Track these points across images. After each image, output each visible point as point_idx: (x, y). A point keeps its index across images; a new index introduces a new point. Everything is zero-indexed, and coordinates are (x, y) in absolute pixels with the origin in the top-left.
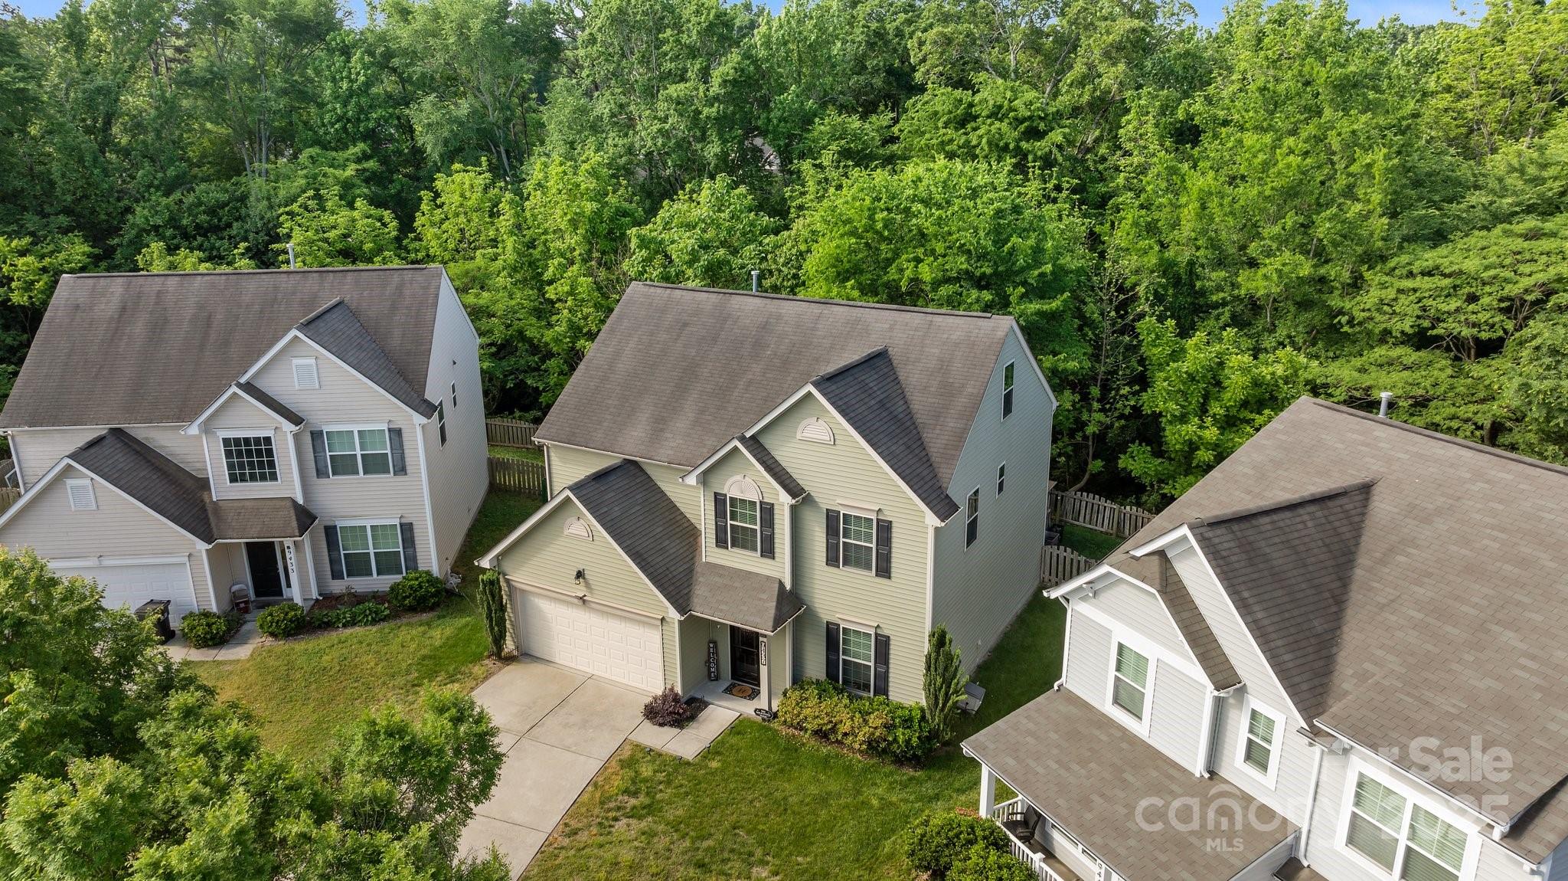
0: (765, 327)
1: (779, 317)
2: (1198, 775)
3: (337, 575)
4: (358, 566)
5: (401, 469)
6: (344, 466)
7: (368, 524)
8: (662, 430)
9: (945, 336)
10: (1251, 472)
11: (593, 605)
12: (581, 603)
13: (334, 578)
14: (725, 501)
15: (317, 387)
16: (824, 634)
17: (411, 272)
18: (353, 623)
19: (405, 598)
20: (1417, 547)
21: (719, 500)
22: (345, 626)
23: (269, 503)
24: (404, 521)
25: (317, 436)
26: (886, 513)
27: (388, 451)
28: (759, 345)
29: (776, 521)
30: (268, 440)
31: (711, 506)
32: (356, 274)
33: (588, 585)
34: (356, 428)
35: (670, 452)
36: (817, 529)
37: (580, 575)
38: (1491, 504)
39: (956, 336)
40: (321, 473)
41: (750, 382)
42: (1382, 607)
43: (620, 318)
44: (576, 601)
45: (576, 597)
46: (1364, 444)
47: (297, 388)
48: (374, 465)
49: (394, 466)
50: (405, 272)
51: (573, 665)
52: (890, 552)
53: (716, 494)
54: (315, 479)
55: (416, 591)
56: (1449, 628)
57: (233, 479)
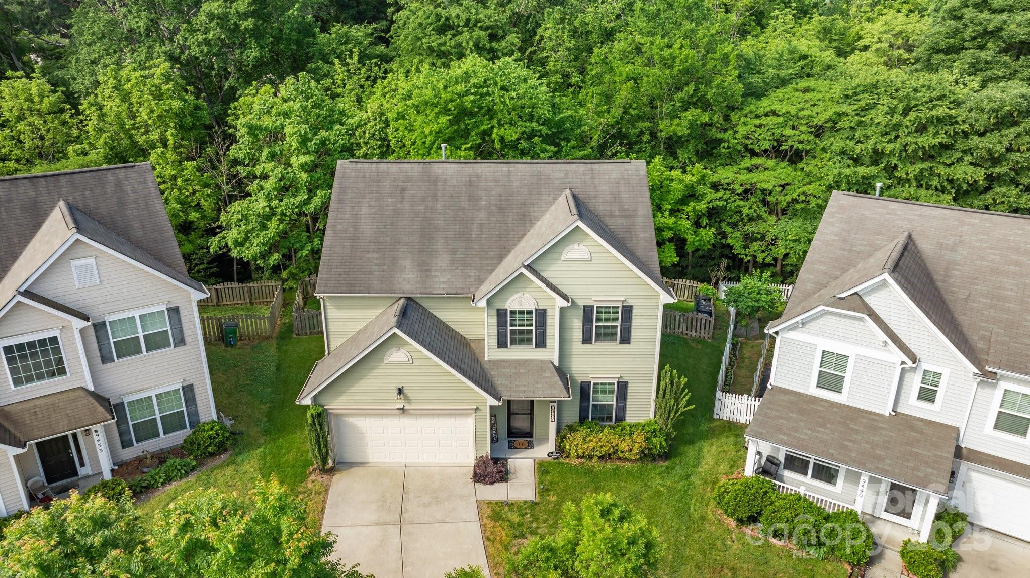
0: (470, 184)
1: (478, 176)
2: (887, 414)
3: (126, 444)
4: (147, 431)
5: (180, 341)
6: (128, 348)
7: (153, 394)
8: (427, 271)
9: (607, 177)
10: (837, 238)
11: (411, 411)
12: (401, 411)
13: (124, 447)
14: (506, 314)
15: (98, 283)
16: (579, 391)
17: (122, 171)
18: (169, 480)
19: (207, 447)
20: (959, 265)
21: (501, 314)
22: (163, 484)
23: (60, 396)
24: (185, 384)
25: (99, 327)
26: (628, 300)
27: (169, 328)
28: (473, 199)
29: (548, 321)
30: (54, 340)
31: (494, 320)
32: (68, 177)
33: (407, 398)
34: (136, 314)
35: (444, 286)
36: (576, 320)
37: (400, 391)
38: (978, 236)
39: (614, 176)
40: (106, 359)
41: (481, 226)
42: (966, 300)
43: (343, 189)
44: (397, 411)
45: (398, 409)
46: (888, 213)
47: (78, 286)
48: (155, 342)
49: (174, 340)
50: (117, 171)
51: (387, 461)
52: (630, 326)
53: (498, 310)
54: (101, 365)
55: (215, 438)
56: (1007, 304)
57: (17, 382)
